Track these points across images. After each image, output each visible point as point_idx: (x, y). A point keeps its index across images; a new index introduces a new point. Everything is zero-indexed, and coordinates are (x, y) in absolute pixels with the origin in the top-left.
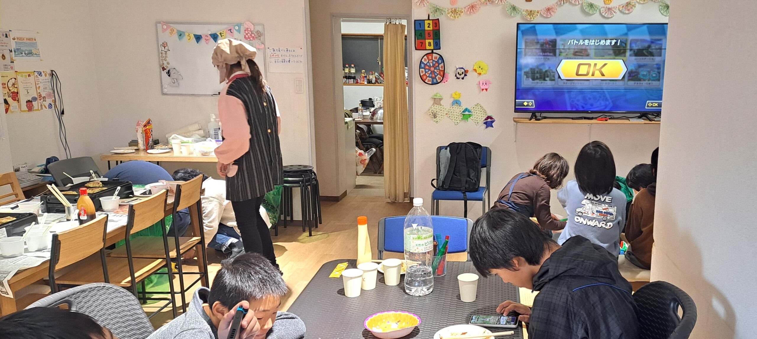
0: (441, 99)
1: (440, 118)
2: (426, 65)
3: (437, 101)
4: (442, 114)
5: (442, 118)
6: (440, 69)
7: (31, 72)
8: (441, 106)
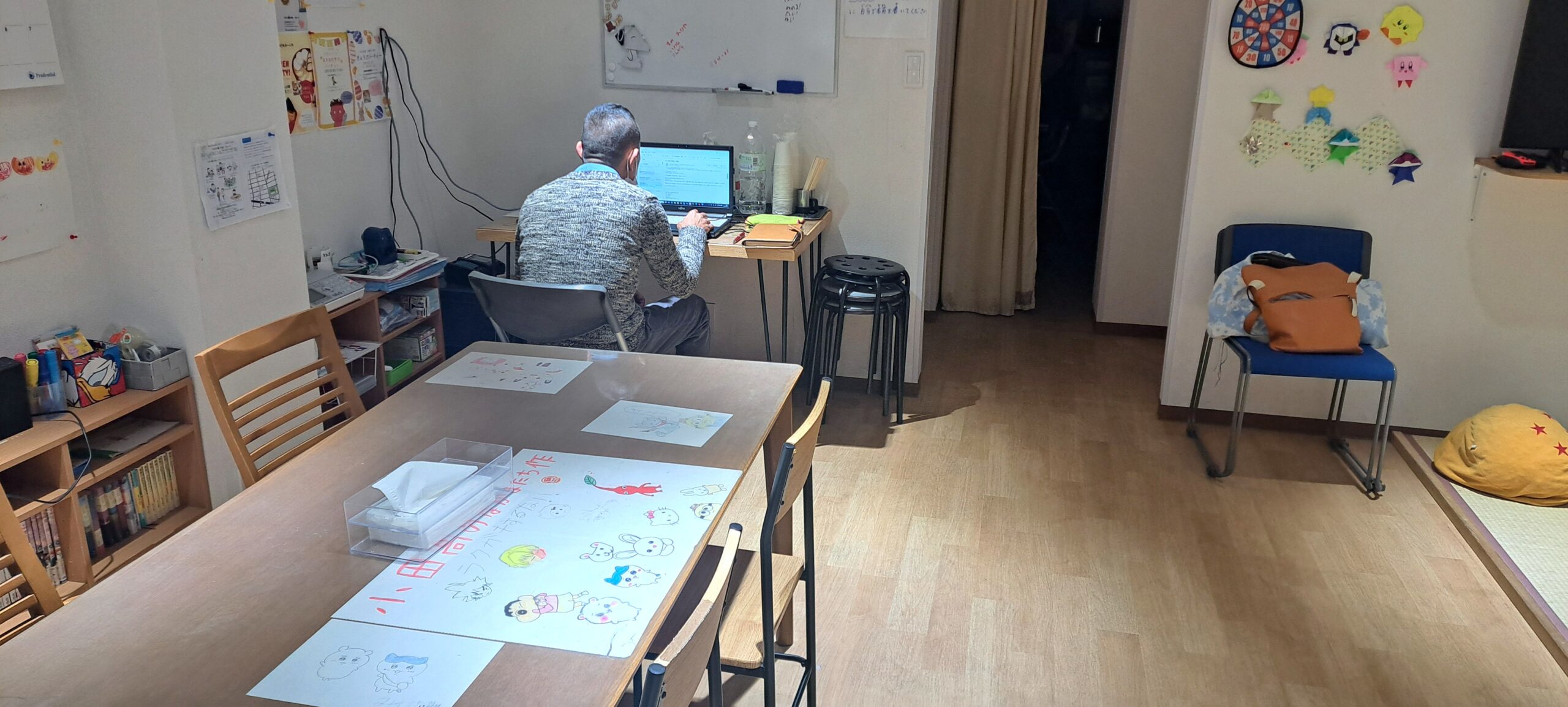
0: (1274, 107)
1: (1265, 154)
2: (1247, 17)
3: (1263, 111)
4: (1272, 143)
5: (1270, 152)
6: (1288, 27)
7: (340, 34)
8: (1274, 124)
